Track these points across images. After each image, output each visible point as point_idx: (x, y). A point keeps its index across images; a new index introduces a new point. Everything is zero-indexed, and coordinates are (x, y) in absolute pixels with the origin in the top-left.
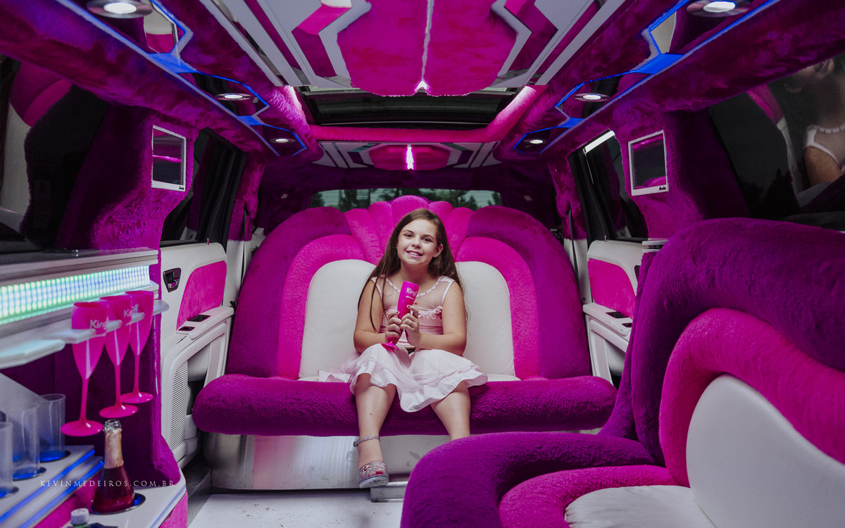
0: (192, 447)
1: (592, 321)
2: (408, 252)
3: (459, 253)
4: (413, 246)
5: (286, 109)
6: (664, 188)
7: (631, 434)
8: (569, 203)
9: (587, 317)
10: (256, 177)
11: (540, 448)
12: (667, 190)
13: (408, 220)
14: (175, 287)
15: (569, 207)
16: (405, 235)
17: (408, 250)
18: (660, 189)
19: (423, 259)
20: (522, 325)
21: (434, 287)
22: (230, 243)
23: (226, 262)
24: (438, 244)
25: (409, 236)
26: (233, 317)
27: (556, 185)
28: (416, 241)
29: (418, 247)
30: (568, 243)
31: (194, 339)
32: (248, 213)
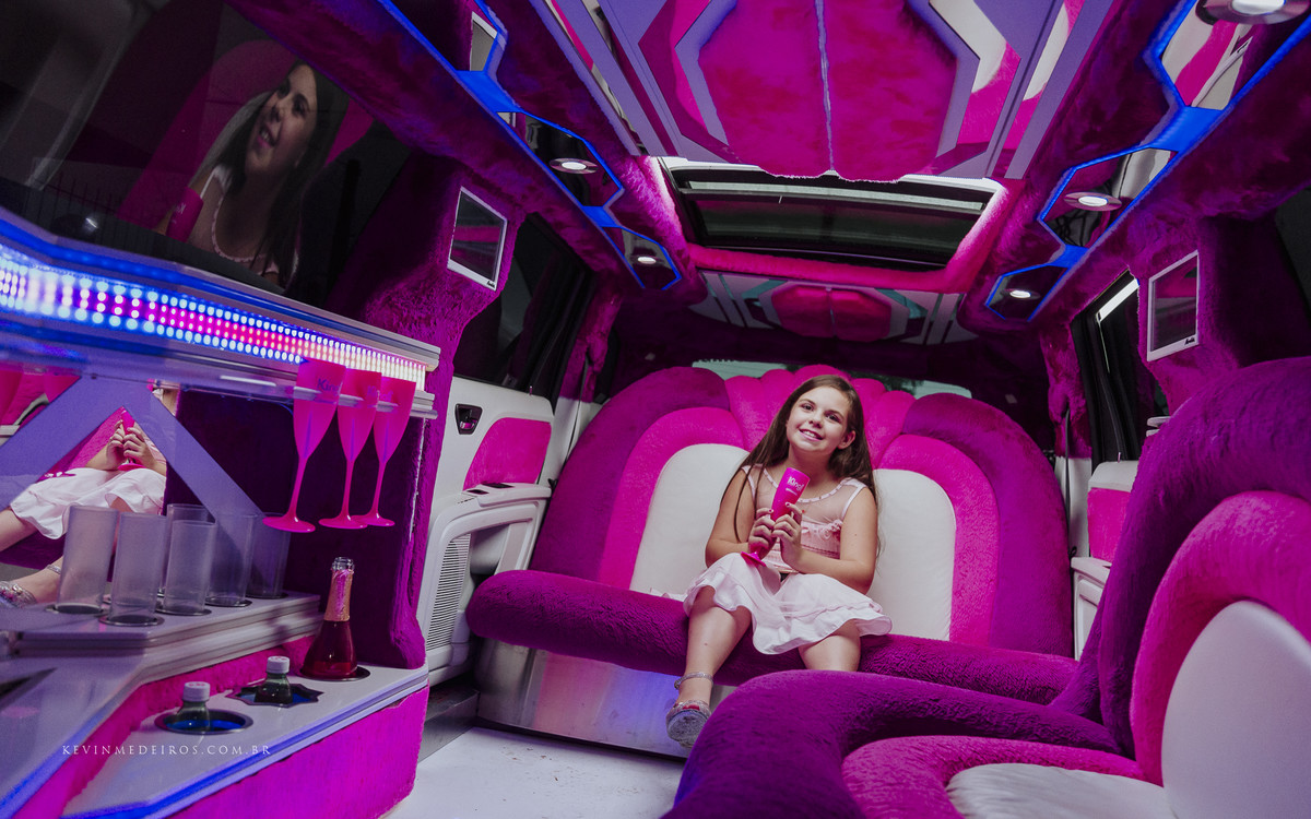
0: (461, 656)
1: (1083, 581)
2: (802, 431)
3: (886, 456)
4: (811, 422)
5: (647, 198)
6: (1193, 340)
7: (1093, 713)
8: (1067, 399)
9: (1076, 575)
10: (609, 311)
11: (937, 700)
12: (1196, 343)
13: (809, 387)
14: (469, 430)
15: (1067, 406)
16: (803, 406)
17: (802, 427)
18: (1187, 342)
19: (823, 444)
20: (968, 575)
21: (834, 491)
22: (562, 401)
23: (552, 424)
24: (849, 430)
25: (808, 408)
26: (548, 500)
27: (1050, 370)
28: (817, 416)
29: (818, 426)
30: (1061, 462)
31: (485, 506)
32: (591, 363)
